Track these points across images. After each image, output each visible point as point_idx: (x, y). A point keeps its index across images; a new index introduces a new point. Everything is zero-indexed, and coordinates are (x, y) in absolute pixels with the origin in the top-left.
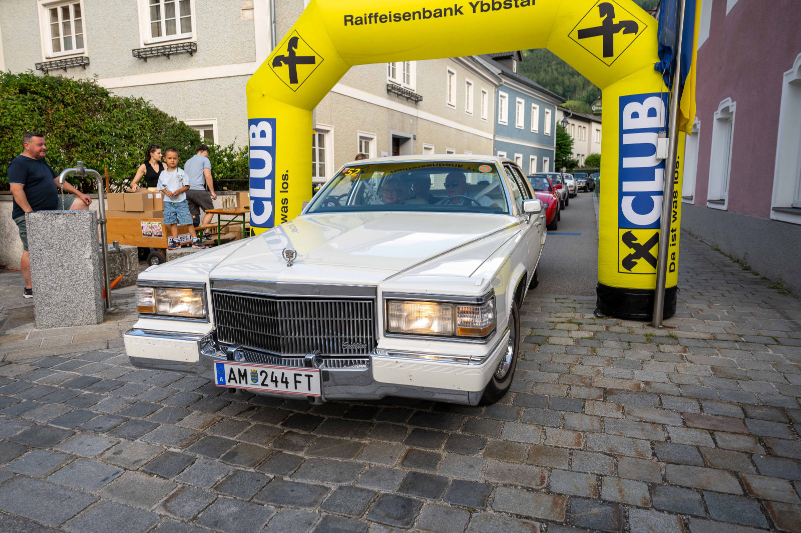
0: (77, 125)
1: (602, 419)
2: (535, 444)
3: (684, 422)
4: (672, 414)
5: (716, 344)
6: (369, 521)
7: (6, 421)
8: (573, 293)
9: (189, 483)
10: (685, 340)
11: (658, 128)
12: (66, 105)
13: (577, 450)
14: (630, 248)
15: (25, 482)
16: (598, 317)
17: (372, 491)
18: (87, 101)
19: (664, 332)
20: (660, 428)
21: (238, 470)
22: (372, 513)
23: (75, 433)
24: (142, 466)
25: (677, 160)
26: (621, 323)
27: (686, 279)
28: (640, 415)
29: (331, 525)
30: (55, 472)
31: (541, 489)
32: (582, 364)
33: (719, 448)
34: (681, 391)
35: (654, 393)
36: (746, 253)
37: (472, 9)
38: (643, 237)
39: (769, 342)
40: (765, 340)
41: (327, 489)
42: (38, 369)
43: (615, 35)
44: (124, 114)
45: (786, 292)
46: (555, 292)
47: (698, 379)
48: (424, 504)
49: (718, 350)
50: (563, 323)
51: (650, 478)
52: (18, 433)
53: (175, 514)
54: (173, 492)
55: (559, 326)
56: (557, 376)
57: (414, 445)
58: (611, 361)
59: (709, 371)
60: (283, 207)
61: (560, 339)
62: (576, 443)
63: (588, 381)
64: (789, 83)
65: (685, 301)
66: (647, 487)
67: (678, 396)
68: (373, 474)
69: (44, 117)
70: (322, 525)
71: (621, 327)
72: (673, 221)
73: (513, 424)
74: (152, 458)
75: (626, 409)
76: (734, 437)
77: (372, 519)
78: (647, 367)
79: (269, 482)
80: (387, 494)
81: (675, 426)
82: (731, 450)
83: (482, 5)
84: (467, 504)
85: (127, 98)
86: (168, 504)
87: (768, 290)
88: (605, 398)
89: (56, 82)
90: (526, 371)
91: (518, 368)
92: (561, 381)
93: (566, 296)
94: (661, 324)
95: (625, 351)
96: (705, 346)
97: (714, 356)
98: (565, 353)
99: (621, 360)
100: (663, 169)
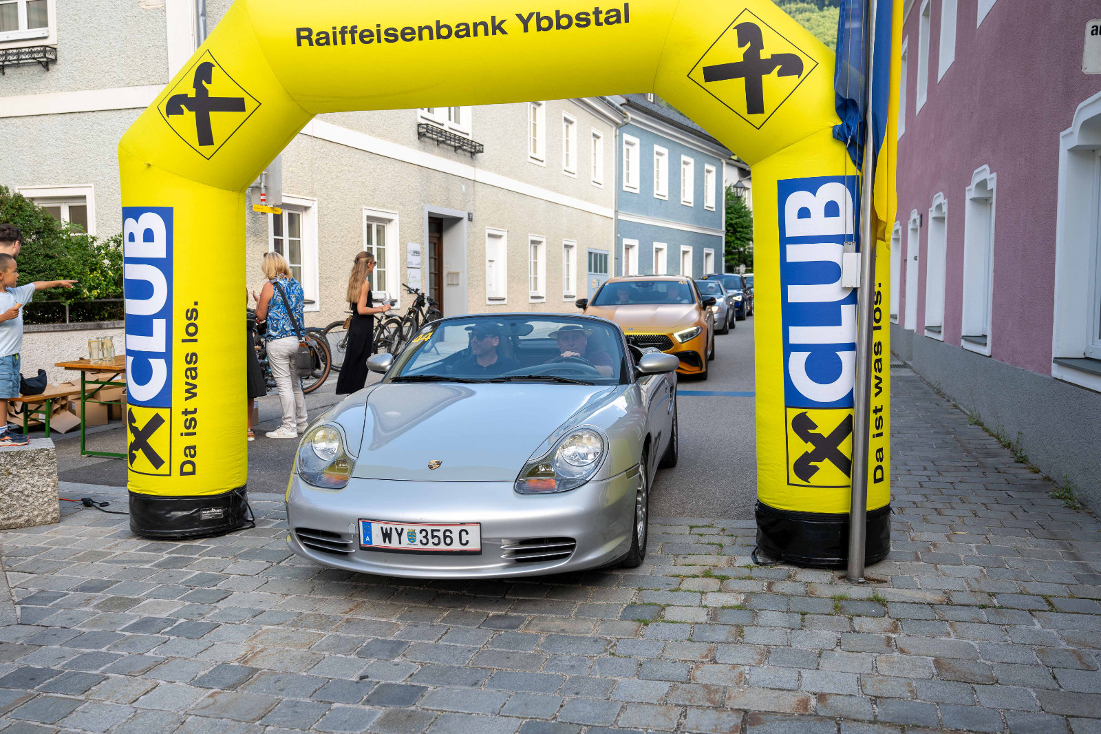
5: (951, 613)
8: (723, 515)
10: (898, 605)
11: (843, 236)
14: (806, 443)
19: (865, 592)
25: (877, 289)
26: (795, 574)
27: (919, 482)
32: (716, 663)
34: (877, 710)
35: (830, 718)
36: (1019, 433)
37: (521, 25)
38: (826, 423)
39: (1039, 606)
40: (1030, 602)
43: (764, 77)
45: (1079, 505)
46: (692, 514)
47: (909, 685)
49: (951, 625)
55: (688, 584)
56: (666, 687)
58: (766, 653)
59: (930, 668)
60: (188, 369)
61: (685, 611)
63: (718, 697)
64: (1068, 150)
65: (910, 528)
67: (870, 722)
71: (794, 584)
72: (877, 394)
78: (825, 664)
83: (539, 20)
87: (1052, 502)
88: (743, 730)
90: (613, 680)
91: (601, 674)
92: (672, 700)
93: (710, 520)
94: (862, 576)
95: (793, 632)
96: (930, 618)
97: (943, 638)
98: (688, 640)
99: (783, 651)
100: (853, 306)
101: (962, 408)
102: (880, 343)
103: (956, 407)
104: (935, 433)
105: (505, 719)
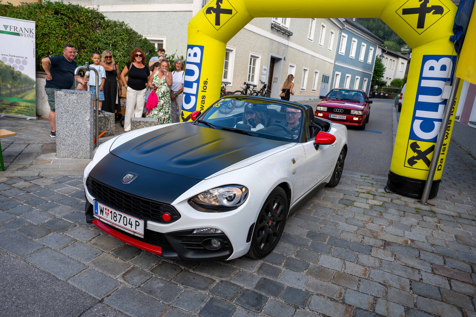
0: (85, 36)
1: (381, 260)
2: (338, 271)
3: (433, 270)
4: (426, 263)
5: (461, 221)
6: (237, 304)
7: (40, 213)
8: (372, 173)
9: (137, 266)
10: (440, 215)
12: (80, 23)
13: (363, 278)
14: (415, 153)
15: (49, 251)
16: (387, 192)
17: (239, 286)
18: (92, 21)
19: (427, 208)
20: (417, 272)
21: (164, 261)
22: (238, 300)
23: (76, 226)
24: (112, 251)
25: (455, 100)
26: (401, 198)
28: (405, 262)
29: (215, 304)
30: (65, 247)
31: (339, 300)
32: (373, 223)
33: (453, 290)
34: (433, 249)
35: (416, 248)
38: (424, 146)
41: (214, 281)
42: (57, 183)
43: (427, 14)
44: (113, 31)
46: (361, 171)
47: (445, 242)
48: (269, 299)
49: (461, 225)
50: (364, 193)
51: (406, 303)
52: (46, 221)
53: (129, 283)
54: (128, 269)
55: (361, 195)
56: (356, 228)
57: (266, 261)
58: (391, 223)
59: (453, 238)
61: (361, 204)
62: (363, 274)
63: (375, 234)
65: (444, 188)
66: (404, 309)
67: (431, 252)
68: (240, 275)
69: (67, 29)
70: (209, 302)
71: (400, 201)
73: (326, 256)
74: (117, 247)
75: (397, 257)
76: (463, 285)
77: (238, 304)
78: (414, 230)
79: (181, 271)
80: (248, 289)
81: (427, 272)
82: (460, 293)
84: (294, 303)
85: (115, 21)
86: (125, 276)
88: (385, 247)
89: (75, 8)
90: (337, 223)
91: (333, 220)
92: (359, 232)
93: (368, 174)
94: (426, 202)
95: (401, 217)
96: (453, 221)
97: (458, 229)
98: (363, 214)
99: (397, 223)
100: (444, 105)
101: (463, 148)
102: (451, 120)
103: (460, 147)
104: (452, 156)
105: (302, 229)
